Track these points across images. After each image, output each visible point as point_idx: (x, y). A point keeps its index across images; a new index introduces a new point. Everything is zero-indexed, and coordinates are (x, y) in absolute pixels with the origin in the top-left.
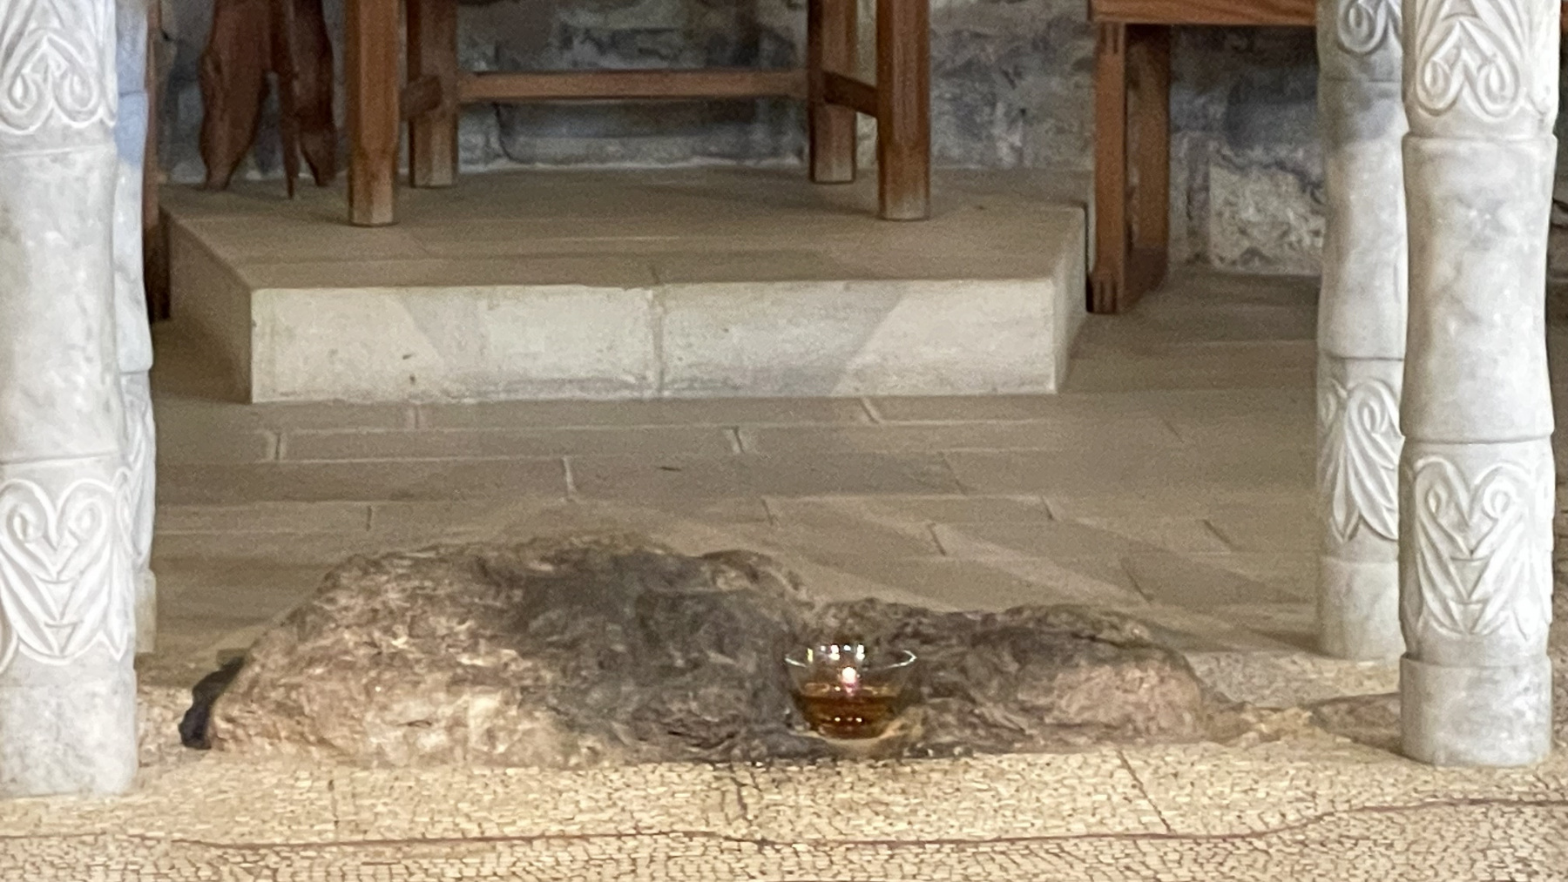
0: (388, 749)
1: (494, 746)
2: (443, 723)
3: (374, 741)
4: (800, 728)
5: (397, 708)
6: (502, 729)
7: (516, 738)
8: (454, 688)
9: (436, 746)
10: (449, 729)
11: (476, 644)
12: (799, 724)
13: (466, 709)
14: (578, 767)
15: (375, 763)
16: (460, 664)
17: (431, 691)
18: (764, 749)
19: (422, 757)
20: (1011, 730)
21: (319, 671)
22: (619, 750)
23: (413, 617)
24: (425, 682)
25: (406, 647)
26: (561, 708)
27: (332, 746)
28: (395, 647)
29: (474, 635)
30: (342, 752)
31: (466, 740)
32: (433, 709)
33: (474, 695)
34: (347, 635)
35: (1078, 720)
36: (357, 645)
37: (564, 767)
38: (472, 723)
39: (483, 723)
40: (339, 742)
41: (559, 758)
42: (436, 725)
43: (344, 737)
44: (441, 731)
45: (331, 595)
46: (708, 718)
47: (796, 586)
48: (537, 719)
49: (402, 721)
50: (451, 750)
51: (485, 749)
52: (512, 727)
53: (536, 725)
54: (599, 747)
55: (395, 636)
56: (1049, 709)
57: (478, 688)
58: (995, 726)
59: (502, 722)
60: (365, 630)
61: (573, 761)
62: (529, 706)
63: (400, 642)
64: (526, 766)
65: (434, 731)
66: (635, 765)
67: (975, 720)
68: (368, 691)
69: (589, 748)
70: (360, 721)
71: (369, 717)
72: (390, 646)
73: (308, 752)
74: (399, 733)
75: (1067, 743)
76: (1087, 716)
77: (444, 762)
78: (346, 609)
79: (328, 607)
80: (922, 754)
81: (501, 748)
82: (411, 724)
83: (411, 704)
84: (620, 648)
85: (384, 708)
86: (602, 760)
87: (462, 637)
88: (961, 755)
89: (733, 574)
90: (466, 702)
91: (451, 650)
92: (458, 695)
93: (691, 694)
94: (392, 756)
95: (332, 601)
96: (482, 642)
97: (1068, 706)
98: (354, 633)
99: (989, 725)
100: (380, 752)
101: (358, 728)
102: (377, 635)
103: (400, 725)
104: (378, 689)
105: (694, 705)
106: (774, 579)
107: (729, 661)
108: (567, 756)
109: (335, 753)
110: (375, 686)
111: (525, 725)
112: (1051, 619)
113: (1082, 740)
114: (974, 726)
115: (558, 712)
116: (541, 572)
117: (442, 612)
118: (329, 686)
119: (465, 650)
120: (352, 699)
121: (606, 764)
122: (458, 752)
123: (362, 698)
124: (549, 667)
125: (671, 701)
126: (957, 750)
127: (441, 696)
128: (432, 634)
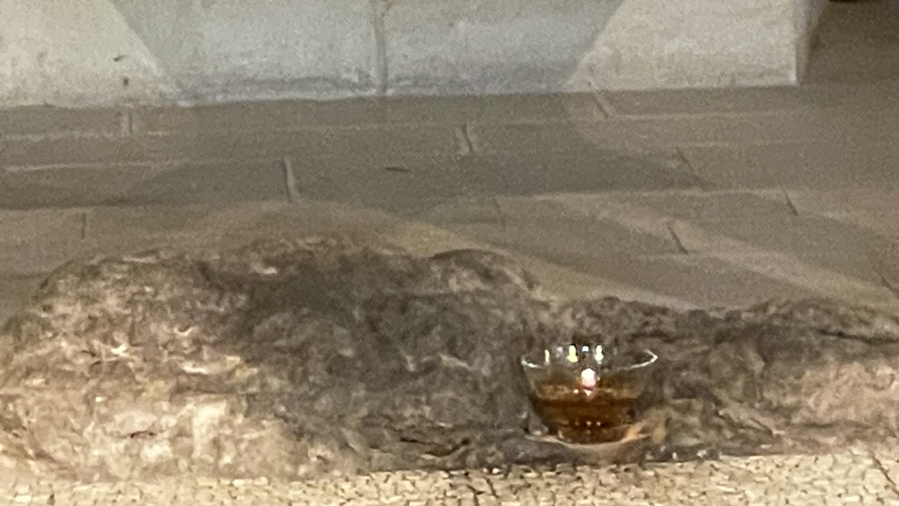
0: (110, 461)
1: (219, 457)
2: (166, 434)
3: (96, 452)
4: (538, 433)
5: (118, 418)
6: (227, 438)
7: (243, 446)
8: (178, 397)
9: (161, 457)
10: (172, 441)
11: (200, 350)
12: (537, 428)
13: (190, 419)
14: (307, 477)
15: (97, 477)
16: (184, 373)
17: (155, 400)
18: (501, 455)
19: (145, 469)
20: (757, 431)
21: (37, 382)
22: (350, 458)
23: (133, 324)
24: (148, 392)
25: (126, 355)
26: (289, 415)
27: (52, 460)
28: (116, 356)
29: (197, 342)
30: (62, 466)
31: (190, 450)
32: (155, 418)
33: (198, 403)
34: (65, 344)
35: (827, 420)
36: (75, 354)
37: (293, 478)
38: (197, 433)
39: (208, 432)
40: (60, 455)
41: (288, 468)
42: (159, 436)
43: (64, 449)
44: (166, 442)
45: (47, 302)
46: (442, 424)
47: (531, 286)
48: (263, 428)
49: (123, 432)
50: (176, 461)
51: (211, 460)
52: (238, 437)
53: (263, 433)
54: (329, 455)
55: (115, 344)
56: (796, 408)
57: (203, 397)
58: (741, 426)
59: (228, 432)
60: (83, 338)
61: (302, 470)
62: (255, 415)
63: (121, 351)
64: (253, 477)
65: (157, 442)
66: (368, 475)
67: (722, 422)
68: (88, 401)
69: (319, 457)
70: (80, 433)
71: (90, 428)
72: (109, 355)
73: (28, 466)
74: (122, 445)
75: (818, 444)
76: (836, 414)
77: (168, 474)
78: (64, 316)
79: (44, 315)
80: (666, 458)
81: (227, 459)
82: (133, 436)
83: (133, 413)
84: (348, 353)
85: (105, 419)
86: (331, 470)
87: (185, 344)
88: (706, 458)
89: (465, 274)
90: (191, 411)
91: (174, 358)
92: (183, 403)
94: (114, 469)
95: (47, 308)
96: (205, 348)
97: (817, 405)
98: (71, 343)
99: (734, 426)
100: (102, 466)
101: (78, 439)
102: (96, 343)
103: (124, 437)
104: (99, 399)
105: (427, 410)
106: (507, 280)
107: (463, 364)
108: (296, 464)
109: (54, 466)
110: (95, 396)
111: (253, 434)
112: (798, 316)
113: (831, 441)
114: (719, 428)
115: (286, 420)
116: (266, 276)
117: (164, 318)
118: (48, 396)
119: (188, 357)
120: (71, 409)
121: (337, 473)
122: (183, 463)
123: (83, 408)
124: (276, 373)
125: (402, 406)
126: (701, 454)
127: (165, 405)
128: (153, 339)
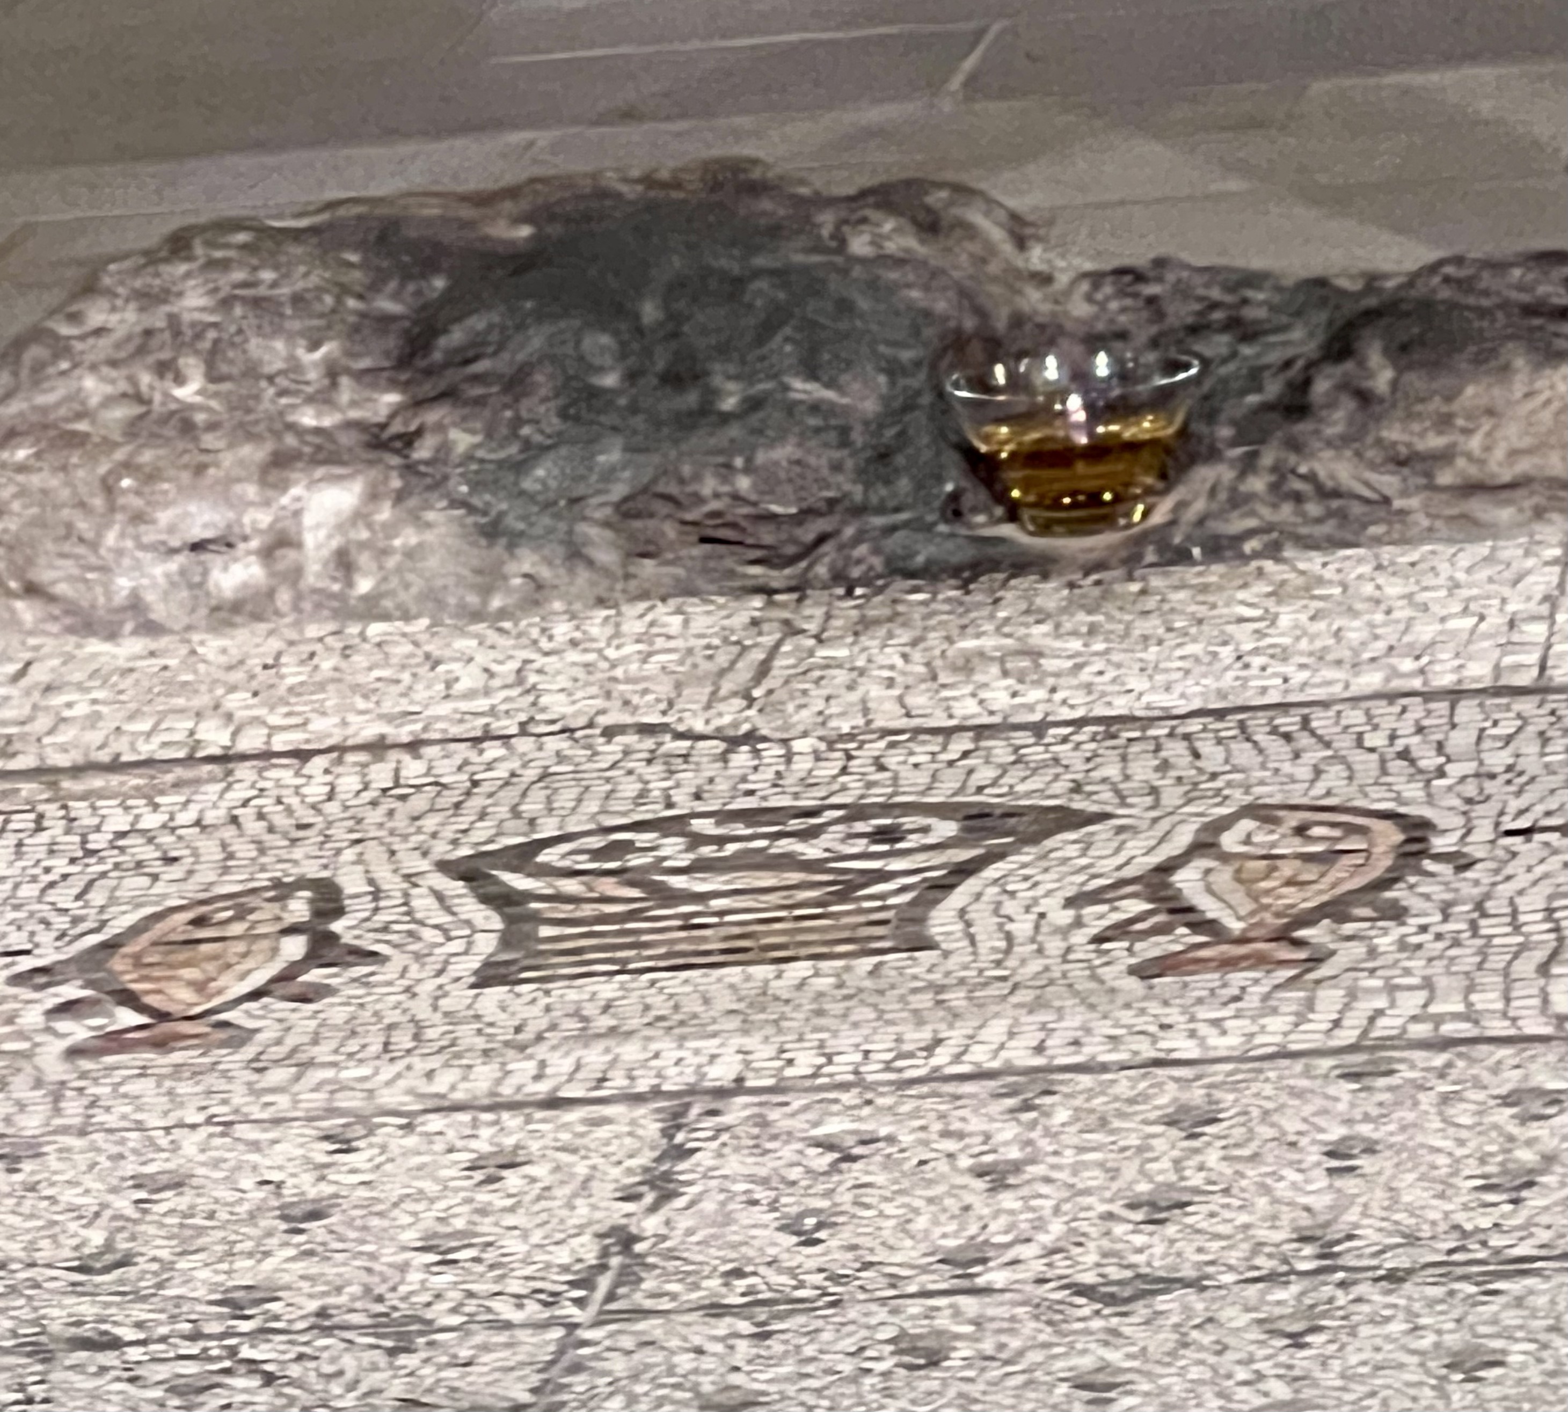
0: (150, 597)
1: (350, 584)
2: (254, 544)
3: (123, 584)
5: (164, 517)
6: (363, 545)
7: (391, 562)
8: (274, 475)
9: (245, 585)
10: (267, 554)
11: (334, 385)
12: (975, 510)
13: (297, 514)
14: (503, 614)
15: (129, 627)
16: (292, 427)
17: (231, 480)
18: (877, 563)
19: (216, 609)
20: (1367, 501)
21: (22, 454)
22: (583, 575)
23: (216, 342)
24: (217, 465)
25: (198, 399)
26: (476, 501)
27: (52, 599)
28: (176, 400)
29: (333, 372)
30: (72, 609)
31: (297, 573)
32: (231, 515)
33: (312, 484)
34: (89, 383)
35: (1506, 476)
36: (108, 402)
37: (477, 616)
38: (310, 540)
39: (330, 537)
40: (62, 589)
41: (473, 599)
42: (242, 546)
43: (70, 579)
44: (253, 558)
45: (74, 308)
46: (776, 508)
47: (1021, 243)
48: (428, 525)
49: (175, 542)
50: (271, 594)
51: (336, 587)
52: (381, 544)
53: (429, 536)
54: (545, 573)
55: (180, 380)
56: (1445, 457)
57: (320, 472)
58: (1336, 494)
59: (364, 535)
60: (124, 372)
61: (496, 603)
62: (412, 502)
63: (187, 392)
64: (407, 617)
65: (236, 560)
66: (616, 606)
67: (1298, 485)
68: (108, 487)
69: (526, 576)
70: (94, 546)
71: (111, 538)
72: (167, 395)
73: (13, 612)
74: (173, 565)
75: (1476, 523)
76: (1524, 466)
77: (257, 617)
78: (99, 332)
79: (65, 330)
80: (1182, 557)
81: (364, 585)
82: (197, 547)
83: (193, 508)
84: (610, 380)
85: (138, 518)
86: (548, 600)
87: (312, 375)
88: (1256, 555)
89: (888, 226)
90: (298, 499)
91: (284, 401)
92: (283, 486)
93: (739, 462)
94: (159, 613)
95: (75, 318)
96: (345, 381)
97: (1487, 449)
98: (104, 379)
99: (1326, 493)
100: (135, 605)
101: (93, 560)
102: (146, 379)
103: (174, 551)
104: (126, 483)
105: (744, 483)
106: (970, 231)
107: (830, 395)
108: (486, 591)
109: (57, 612)
110: (120, 478)
111: (408, 537)
113: (1505, 514)
114: (1298, 498)
115: (471, 509)
117: (277, 331)
118: (35, 480)
119: (310, 400)
120: (82, 505)
121: (558, 605)
122: (284, 597)
123: (98, 502)
124: (463, 423)
125: (697, 477)
126: (1249, 546)
127: (251, 491)
128: (252, 372)
